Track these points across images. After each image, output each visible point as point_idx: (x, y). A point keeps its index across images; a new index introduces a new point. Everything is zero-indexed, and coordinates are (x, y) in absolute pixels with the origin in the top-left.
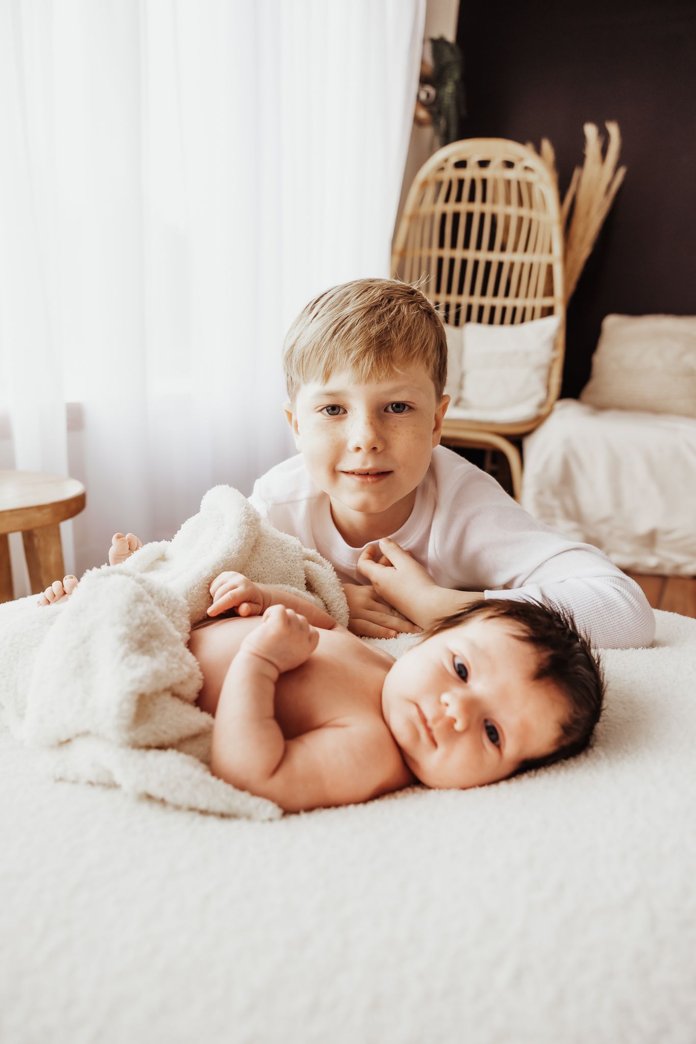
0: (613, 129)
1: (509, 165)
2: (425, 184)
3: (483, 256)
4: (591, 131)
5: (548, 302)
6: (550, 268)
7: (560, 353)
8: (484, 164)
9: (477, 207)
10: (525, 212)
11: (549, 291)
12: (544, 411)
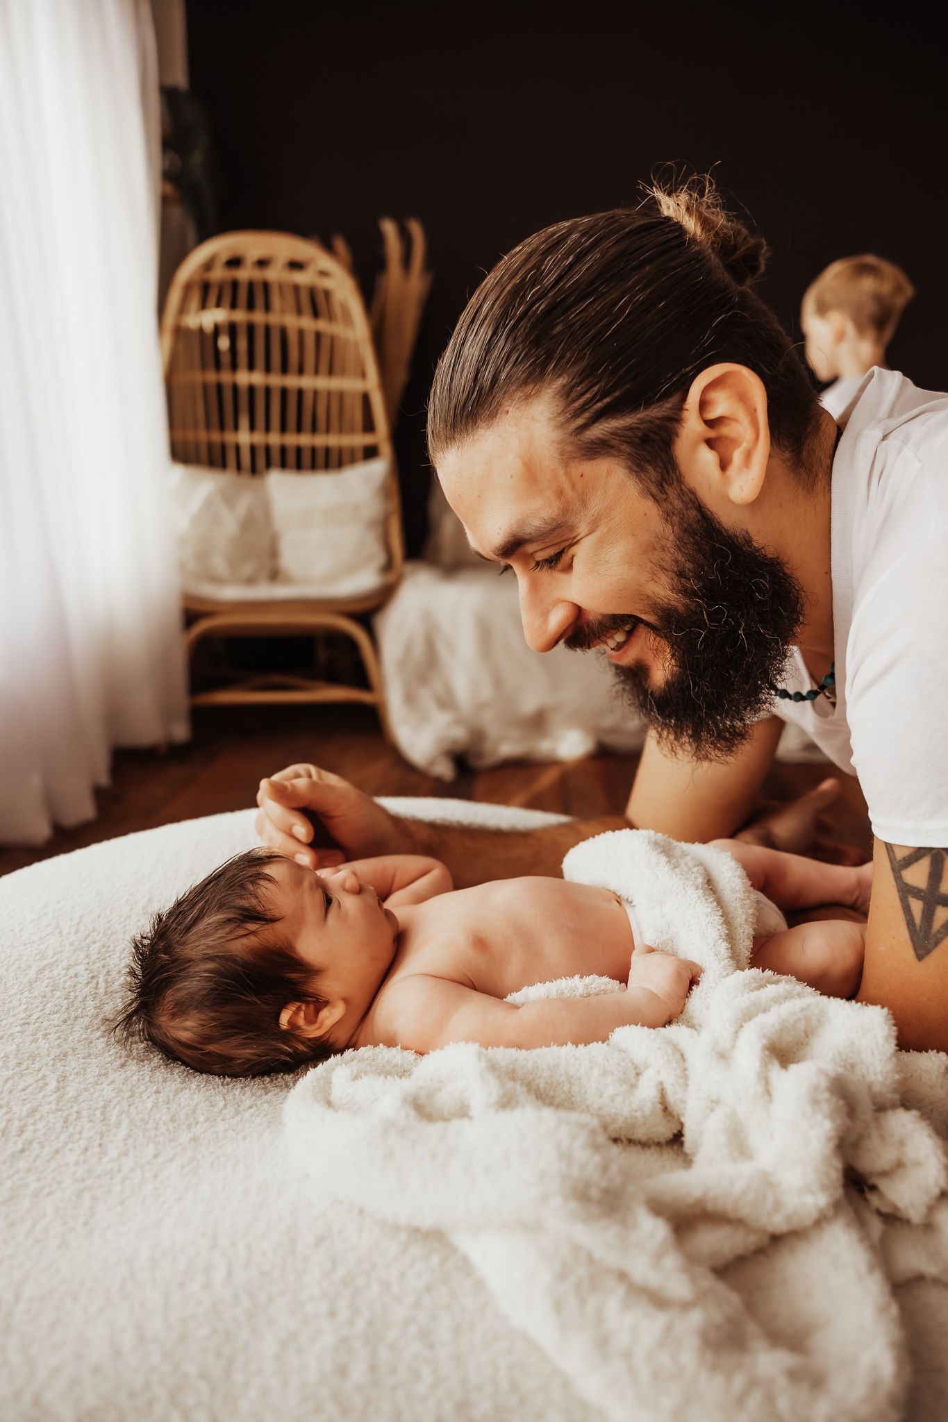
0: (416, 229)
1: (296, 265)
2: (188, 288)
3: (276, 380)
4: (389, 228)
5: (368, 440)
6: (366, 399)
7: (395, 503)
8: (262, 263)
9: (259, 317)
10: (322, 325)
11: (369, 426)
12: (391, 577)
